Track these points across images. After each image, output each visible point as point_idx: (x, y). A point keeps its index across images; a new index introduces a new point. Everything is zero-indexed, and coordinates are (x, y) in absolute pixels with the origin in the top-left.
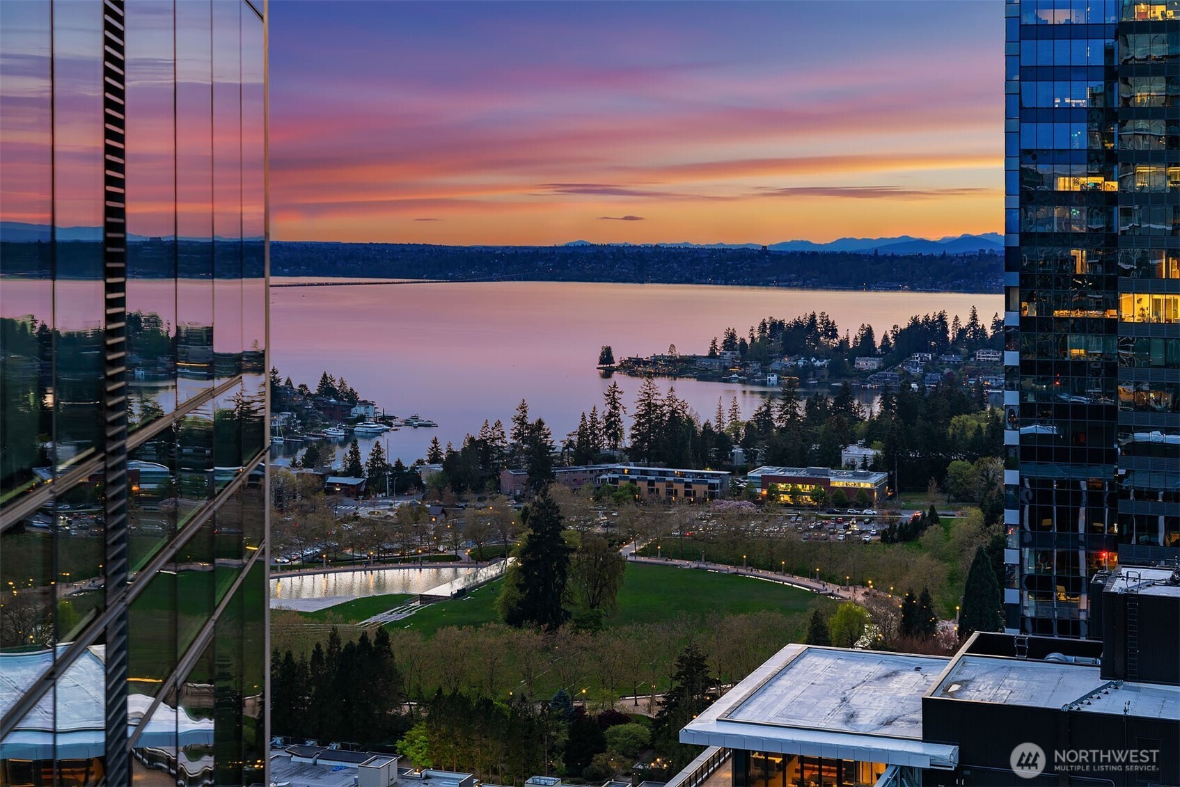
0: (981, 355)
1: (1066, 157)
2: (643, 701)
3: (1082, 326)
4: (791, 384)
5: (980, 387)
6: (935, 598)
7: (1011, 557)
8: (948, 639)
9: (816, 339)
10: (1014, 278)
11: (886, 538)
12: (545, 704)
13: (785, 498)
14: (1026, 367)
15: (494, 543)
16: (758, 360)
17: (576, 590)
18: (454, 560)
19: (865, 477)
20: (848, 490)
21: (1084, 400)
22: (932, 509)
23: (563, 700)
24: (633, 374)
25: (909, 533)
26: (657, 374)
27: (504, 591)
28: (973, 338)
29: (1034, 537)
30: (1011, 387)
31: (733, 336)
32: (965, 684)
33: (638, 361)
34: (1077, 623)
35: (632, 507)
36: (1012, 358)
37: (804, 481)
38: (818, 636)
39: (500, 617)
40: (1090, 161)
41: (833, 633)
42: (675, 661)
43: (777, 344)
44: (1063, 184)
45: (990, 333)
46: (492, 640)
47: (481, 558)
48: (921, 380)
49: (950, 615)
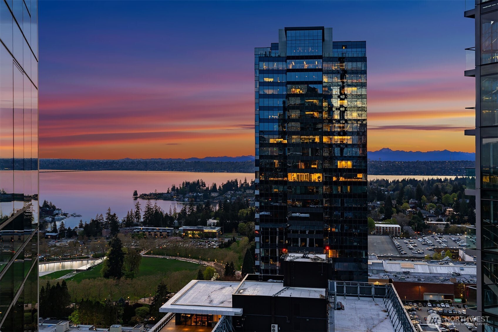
0: (248, 192)
1: (272, 133)
2: (147, 299)
3: (276, 182)
4: (192, 201)
5: (247, 201)
6: (234, 264)
7: (257, 251)
8: (239, 276)
9: (199, 187)
10: (258, 169)
11: (220, 247)
12: (116, 302)
13: (190, 236)
14: (261, 195)
15: (100, 252)
16: (182, 194)
17: (126, 266)
18: (87, 258)
19: (214, 228)
20: (209, 233)
21: (278, 204)
22: (234, 237)
23: (122, 300)
24: (144, 199)
25: (227, 245)
26: (151, 199)
27: (103, 267)
28: (245, 186)
29: (263, 246)
30: (258, 201)
31: (174, 187)
32: (244, 290)
33: (145, 195)
34: (276, 270)
35: (144, 240)
36: (257, 192)
37: (196, 230)
38: (200, 277)
39: (102, 275)
40: (279, 135)
41: (205, 276)
42: (157, 287)
43: (187, 189)
44: (272, 141)
45: (250, 185)
46: (99, 283)
47: (96, 257)
48: (230, 199)
49: (239, 270)
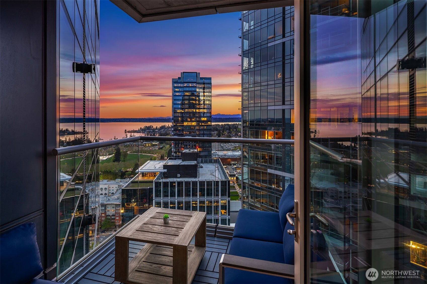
0: (169, 129)
1: (178, 108)
2: (130, 169)
3: (180, 126)
4: (148, 133)
5: (169, 132)
6: (164, 155)
7: (173, 150)
8: (166, 159)
9: (151, 128)
10: (173, 121)
11: (159, 149)
12: (118, 171)
13: (147, 145)
14: (174, 130)
15: (111, 153)
16: (144, 130)
17: (122, 158)
18: (106, 155)
19: (156, 143)
20: (154, 144)
21: (180, 133)
22: (164, 146)
23: (120, 170)
24: (129, 133)
25: (161, 148)
26: (132, 133)
27: (113, 158)
28: (169, 127)
29: (175, 147)
30: (173, 132)
31: (141, 128)
32: (168, 163)
33: (129, 131)
34: (179, 156)
35: (129, 147)
36: (173, 129)
37: (150, 143)
38: (151, 160)
39: (112, 161)
40: (181, 109)
41: (153, 159)
42: (134, 164)
43: (146, 129)
44: (178, 111)
45: (170, 127)
46: (111, 164)
47: (109, 155)
48: (163, 132)
49: (166, 157)
